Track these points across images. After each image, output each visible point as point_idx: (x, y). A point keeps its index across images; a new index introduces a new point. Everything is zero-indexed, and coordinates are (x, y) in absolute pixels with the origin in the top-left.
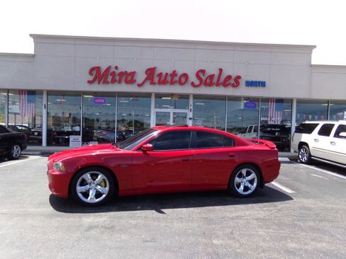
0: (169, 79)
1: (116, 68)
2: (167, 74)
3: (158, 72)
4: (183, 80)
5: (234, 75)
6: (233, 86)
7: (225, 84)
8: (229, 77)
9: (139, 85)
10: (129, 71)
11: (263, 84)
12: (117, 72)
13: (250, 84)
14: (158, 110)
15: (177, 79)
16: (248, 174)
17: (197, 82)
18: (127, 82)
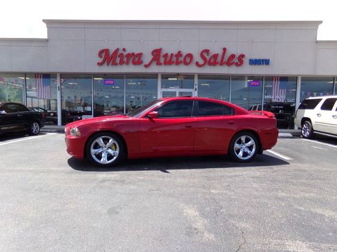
0: (174, 59)
1: (124, 50)
2: (172, 55)
3: (163, 53)
4: (188, 60)
5: (237, 54)
6: (237, 65)
7: (229, 63)
8: (233, 56)
9: (146, 66)
10: (136, 52)
11: (267, 62)
12: (125, 53)
13: (254, 62)
14: (165, 90)
15: (181, 59)
16: (247, 140)
17: (201, 62)
18: (135, 63)
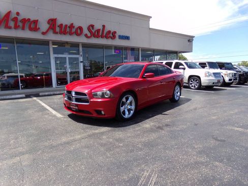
1: (18, 14)
2: (66, 26)
5: (112, 30)
7: (107, 37)
8: (109, 32)
9: (44, 33)
10: (32, 19)
12: (20, 18)
15: (74, 30)
17: (89, 35)
18: (31, 29)
